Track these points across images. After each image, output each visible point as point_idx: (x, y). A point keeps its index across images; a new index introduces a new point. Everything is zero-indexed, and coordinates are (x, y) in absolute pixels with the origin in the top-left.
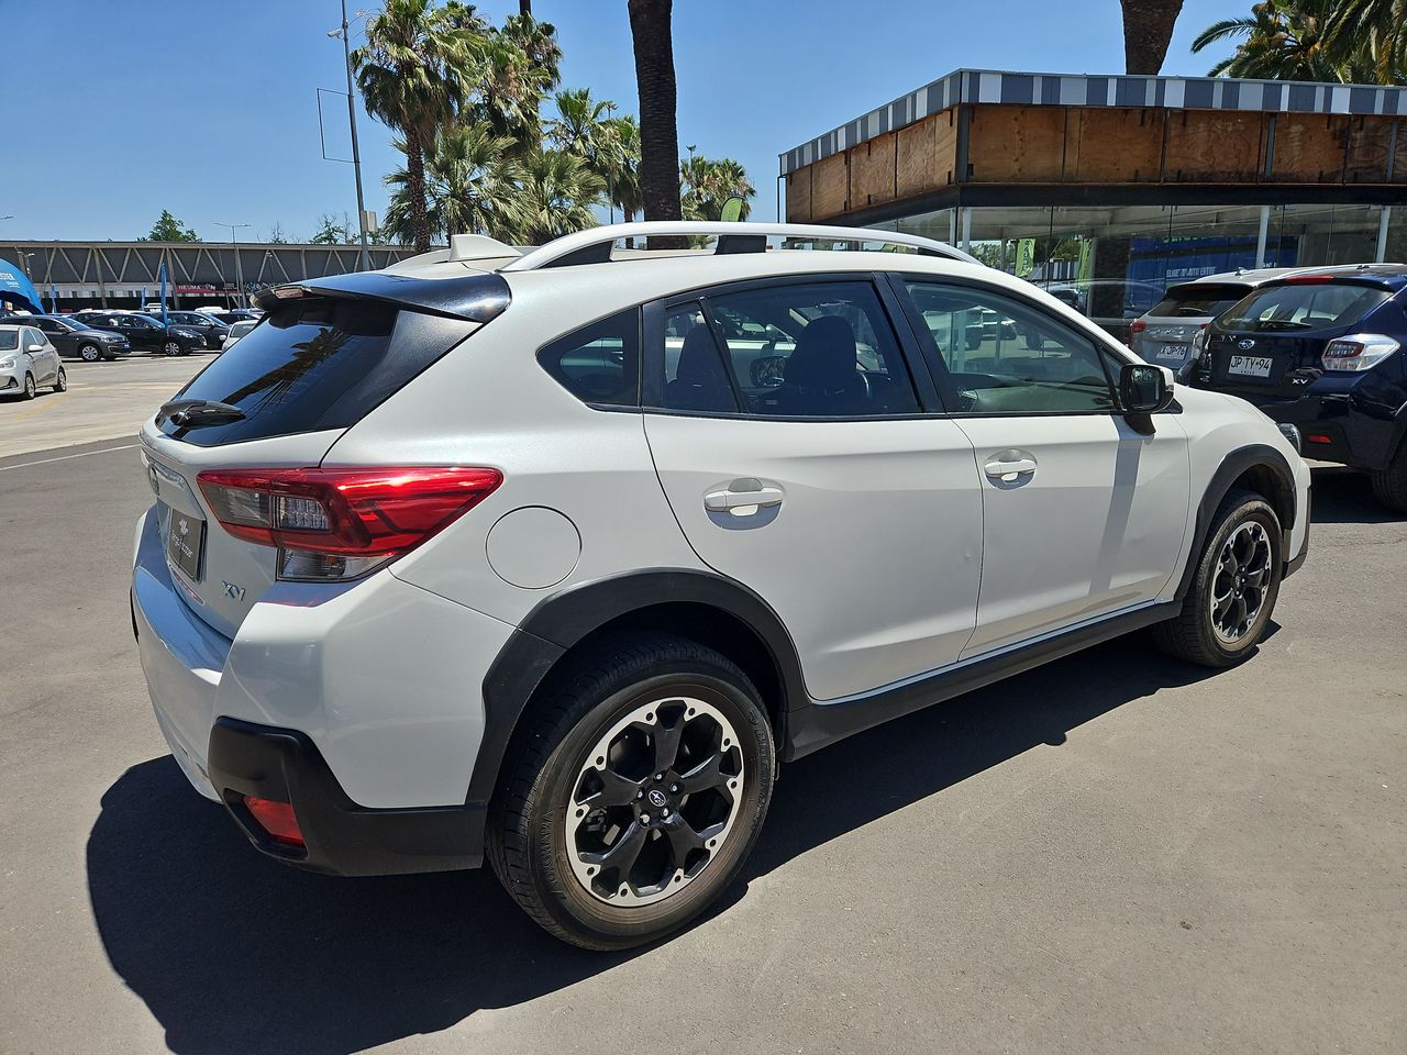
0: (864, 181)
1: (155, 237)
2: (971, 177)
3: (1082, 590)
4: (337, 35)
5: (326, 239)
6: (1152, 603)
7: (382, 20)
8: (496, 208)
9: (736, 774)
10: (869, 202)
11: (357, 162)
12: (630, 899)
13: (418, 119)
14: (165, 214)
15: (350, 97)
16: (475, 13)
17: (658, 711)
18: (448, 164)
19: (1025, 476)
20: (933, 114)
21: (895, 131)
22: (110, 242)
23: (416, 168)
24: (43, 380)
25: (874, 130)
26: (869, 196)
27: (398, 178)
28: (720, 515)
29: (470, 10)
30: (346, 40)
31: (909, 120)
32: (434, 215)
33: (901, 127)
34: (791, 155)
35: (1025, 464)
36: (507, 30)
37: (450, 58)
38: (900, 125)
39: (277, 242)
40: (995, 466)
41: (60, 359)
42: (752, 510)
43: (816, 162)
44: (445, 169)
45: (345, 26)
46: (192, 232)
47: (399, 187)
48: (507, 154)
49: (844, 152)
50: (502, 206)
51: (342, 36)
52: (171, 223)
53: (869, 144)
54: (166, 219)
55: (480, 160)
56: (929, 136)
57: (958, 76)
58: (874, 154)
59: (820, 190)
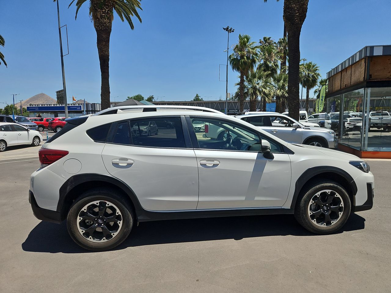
0: (345, 80)
1: (194, 100)
2: (371, 79)
3: (243, 198)
4: (226, 51)
5: (231, 99)
6: (281, 208)
7: (237, 46)
8: (262, 90)
9: (120, 221)
10: (346, 86)
11: (227, 81)
12: (92, 240)
13: (244, 69)
14: (197, 94)
15: (227, 66)
16: (270, 39)
17: (99, 203)
18: (251, 80)
19: (215, 165)
20: (360, 60)
21: (352, 65)
22: (185, 101)
23: (242, 81)
24: (153, 132)
25: (347, 65)
26: (346, 85)
27: (238, 84)
28: (116, 165)
29: (269, 38)
30: (228, 52)
31: (355, 62)
32: (247, 93)
33: (353, 64)
34: (329, 73)
35: (216, 162)
36: (279, 42)
37: (253, 54)
38: (353, 63)
39: (220, 100)
40: (204, 162)
41: (157, 128)
42: (125, 165)
43: (334, 75)
44: (250, 81)
45: (228, 49)
46: (202, 99)
47: (238, 86)
48: (268, 76)
49: (340, 71)
50: (264, 90)
51: (227, 51)
52: (198, 97)
53: (346, 69)
54: (197, 96)
55: (260, 78)
56: (360, 66)
57: (366, 48)
58: (347, 72)
59: (336, 83)
